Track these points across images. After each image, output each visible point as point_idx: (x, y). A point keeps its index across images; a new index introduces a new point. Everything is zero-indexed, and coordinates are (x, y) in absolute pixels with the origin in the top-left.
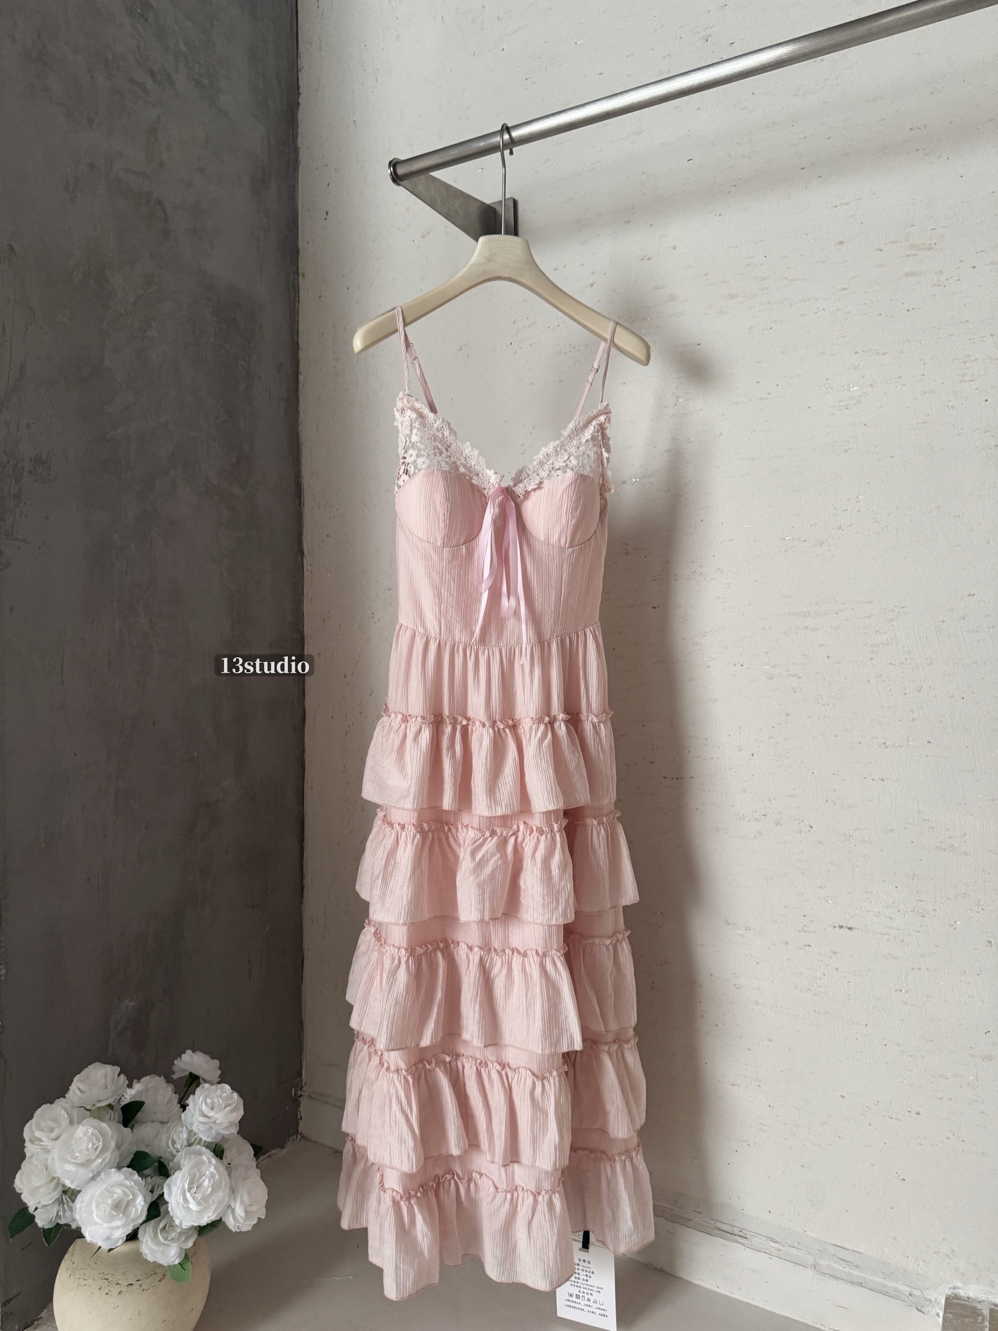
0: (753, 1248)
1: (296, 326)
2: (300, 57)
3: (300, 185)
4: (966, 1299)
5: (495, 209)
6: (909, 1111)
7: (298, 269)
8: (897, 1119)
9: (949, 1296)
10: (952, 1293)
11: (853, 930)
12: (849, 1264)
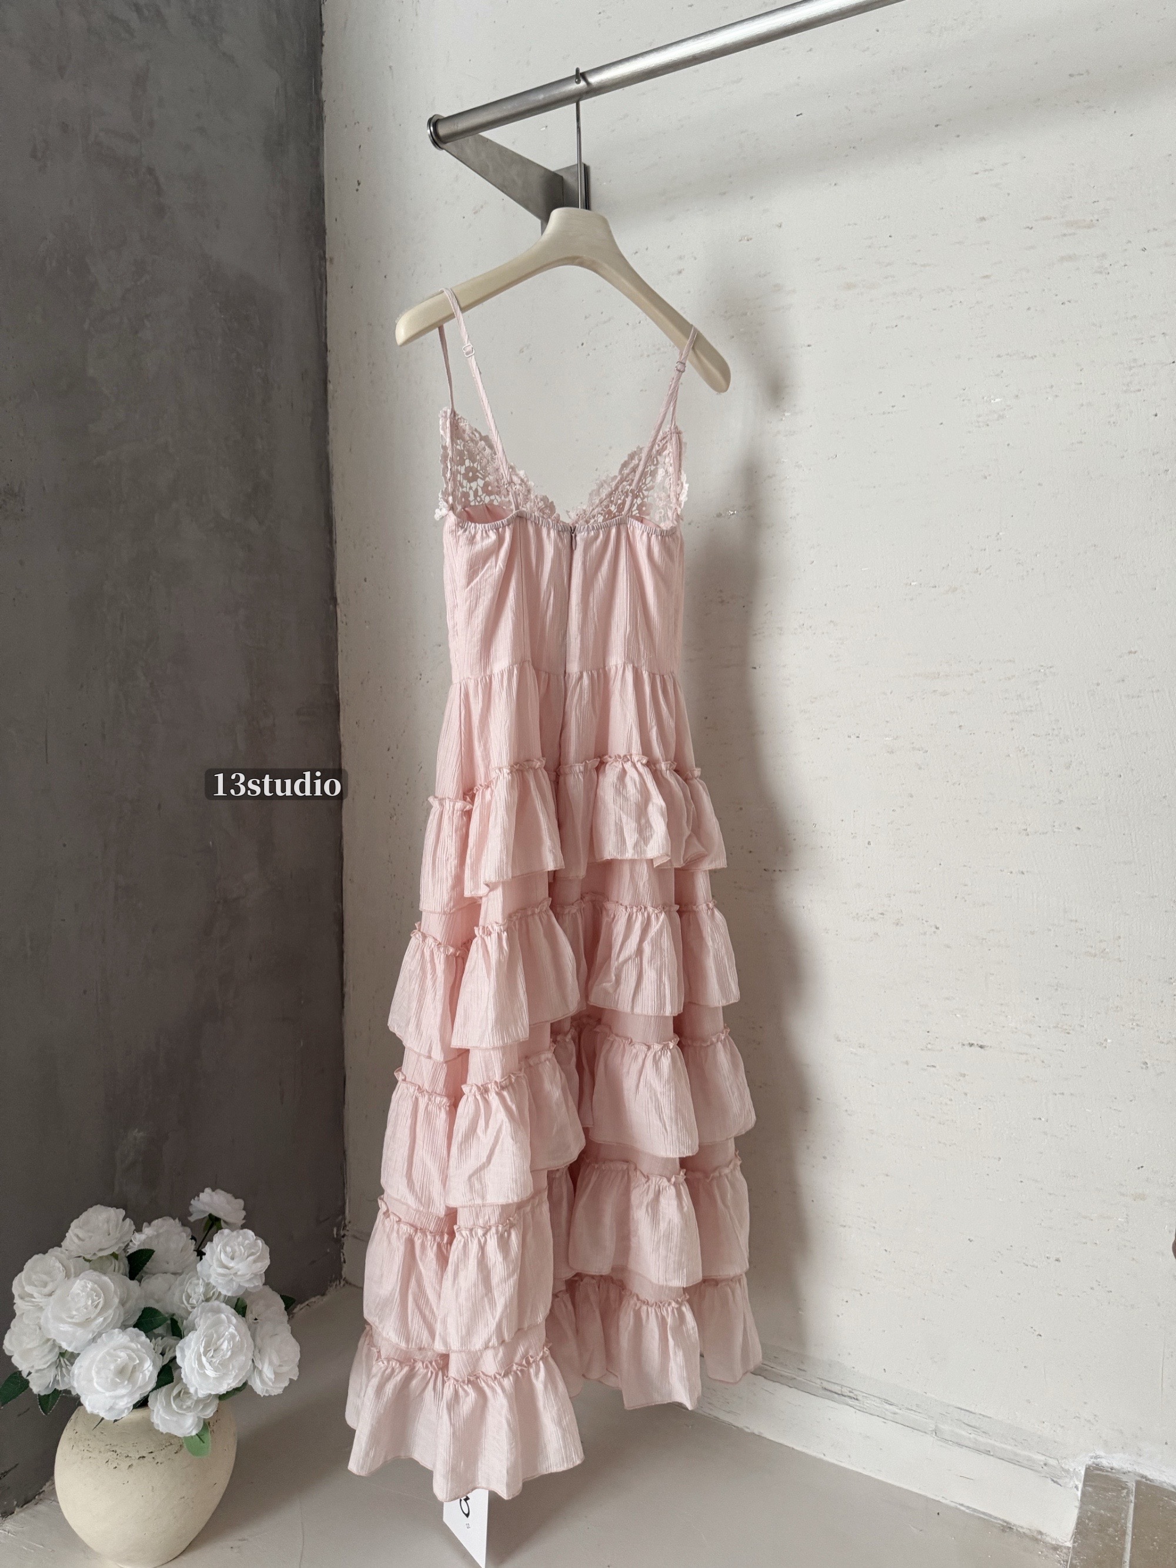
0: (865, 1410)
1: (324, 325)
3: (325, 149)
4: (1109, 1470)
5: (562, 177)
6: (1047, 1258)
7: (324, 252)
8: (1033, 1266)
9: (1090, 1466)
10: (1094, 1463)
11: (986, 1048)
12: (975, 1429)
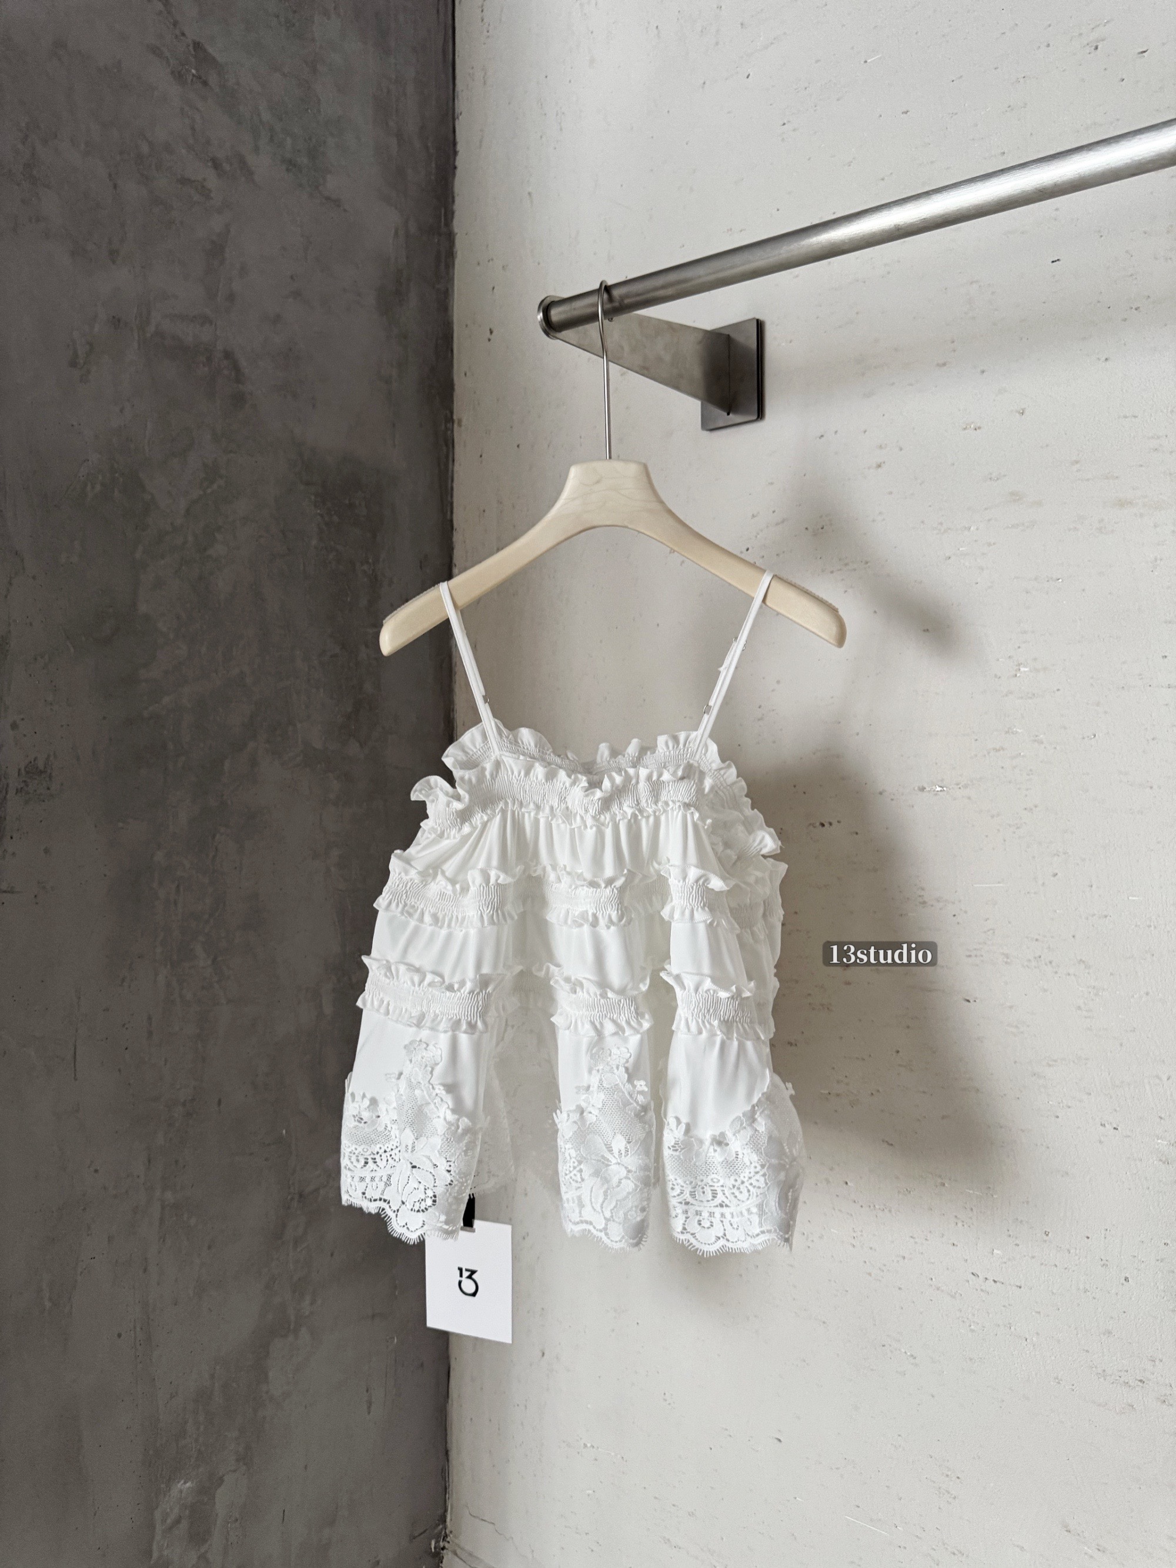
1: (450, 500)
2: (458, 97)
3: (456, 288)
5: (729, 335)
7: (452, 413)
